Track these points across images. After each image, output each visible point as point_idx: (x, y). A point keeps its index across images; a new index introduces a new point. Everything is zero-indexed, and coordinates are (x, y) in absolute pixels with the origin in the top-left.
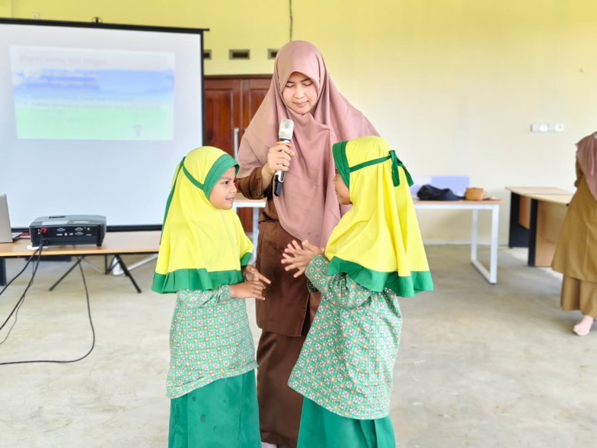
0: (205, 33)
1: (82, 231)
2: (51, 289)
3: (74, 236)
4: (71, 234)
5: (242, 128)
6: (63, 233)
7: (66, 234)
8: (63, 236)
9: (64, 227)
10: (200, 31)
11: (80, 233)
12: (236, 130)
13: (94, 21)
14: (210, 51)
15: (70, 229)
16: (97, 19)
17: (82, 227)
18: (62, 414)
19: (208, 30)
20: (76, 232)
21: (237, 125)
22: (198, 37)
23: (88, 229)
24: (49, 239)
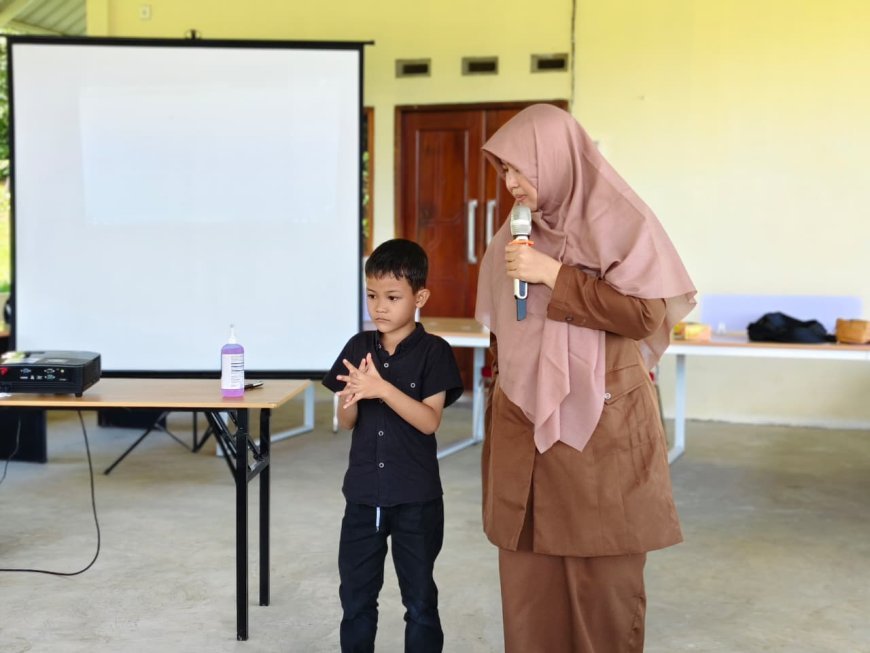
0: (367, 49)
1: (53, 374)
2: (107, 472)
3: (44, 380)
4: (39, 377)
5: (483, 200)
6: (29, 375)
7: (32, 378)
8: (29, 380)
9: (29, 368)
10: (358, 46)
11: (51, 377)
12: (473, 204)
13: (189, 35)
14: (429, 60)
15: (37, 369)
16: (193, 33)
17: (54, 368)
18: (23, 639)
19: (372, 43)
20: (46, 374)
21: (474, 196)
22: (354, 55)
23: (62, 371)
24: (10, 383)
